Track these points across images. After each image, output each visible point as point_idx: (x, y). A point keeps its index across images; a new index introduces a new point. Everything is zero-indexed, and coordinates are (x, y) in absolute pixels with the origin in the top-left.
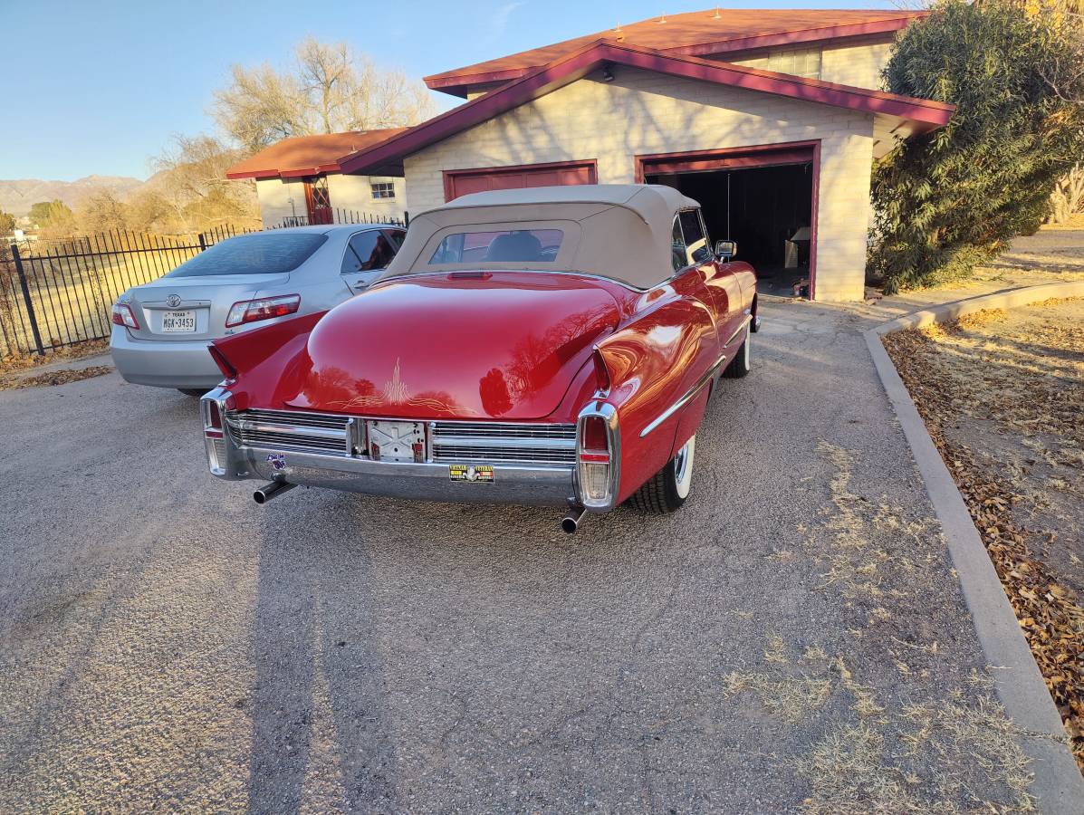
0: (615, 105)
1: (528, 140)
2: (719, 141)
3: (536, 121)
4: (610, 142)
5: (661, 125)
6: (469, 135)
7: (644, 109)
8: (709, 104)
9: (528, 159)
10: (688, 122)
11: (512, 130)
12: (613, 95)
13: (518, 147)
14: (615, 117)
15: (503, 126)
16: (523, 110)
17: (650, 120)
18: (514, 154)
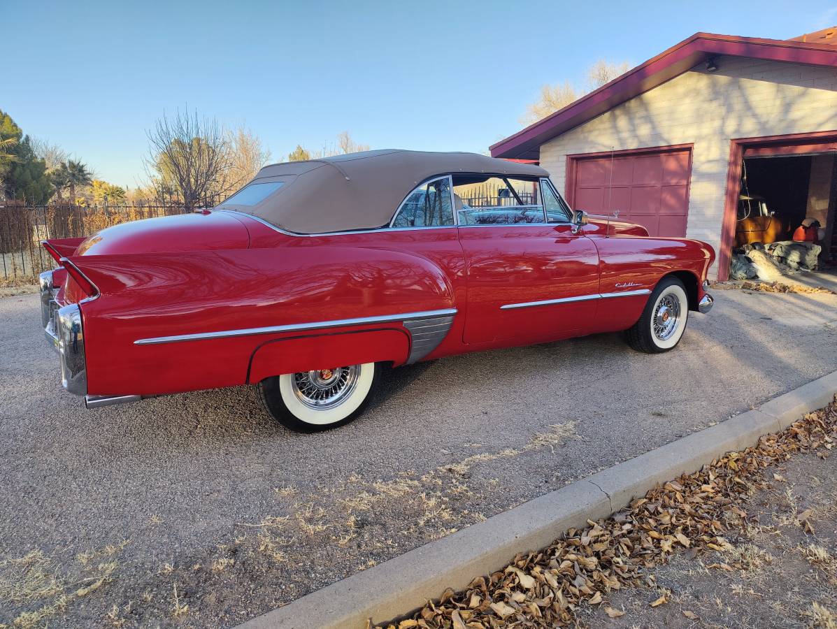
0: (715, 94)
1: (633, 129)
2: (820, 125)
3: (642, 113)
4: (707, 129)
5: (759, 111)
6: (588, 126)
7: (743, 95)
8: (814, 87)
9: (632, 145)
10: (787, 107)
11: (622, 122)
12: (714, 85)
13: (625, 135)
14: (714, 104)
15: (614, 118)
16: (633, 104)
17: (748, 107)
18: (621, 141)
